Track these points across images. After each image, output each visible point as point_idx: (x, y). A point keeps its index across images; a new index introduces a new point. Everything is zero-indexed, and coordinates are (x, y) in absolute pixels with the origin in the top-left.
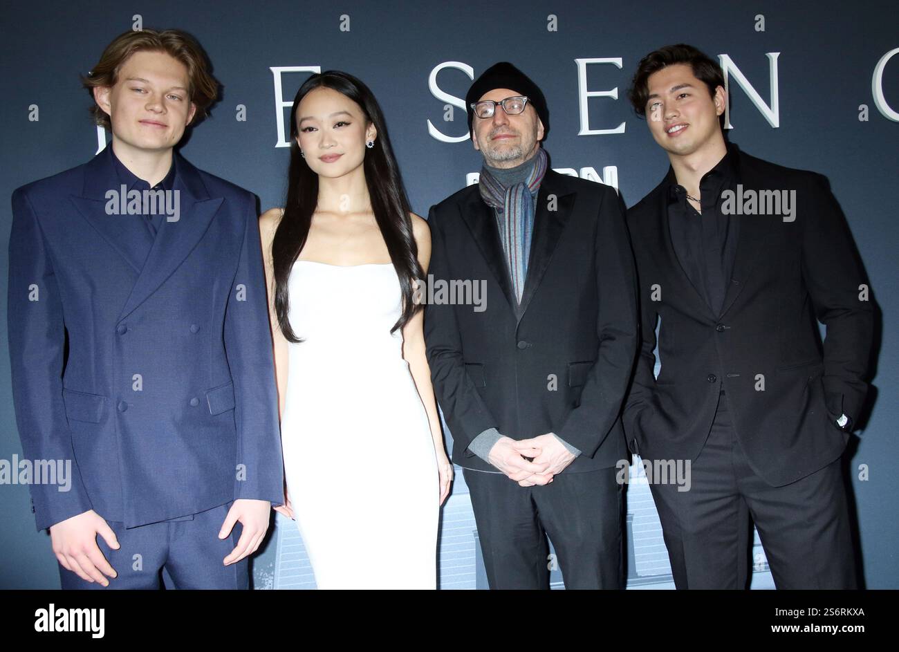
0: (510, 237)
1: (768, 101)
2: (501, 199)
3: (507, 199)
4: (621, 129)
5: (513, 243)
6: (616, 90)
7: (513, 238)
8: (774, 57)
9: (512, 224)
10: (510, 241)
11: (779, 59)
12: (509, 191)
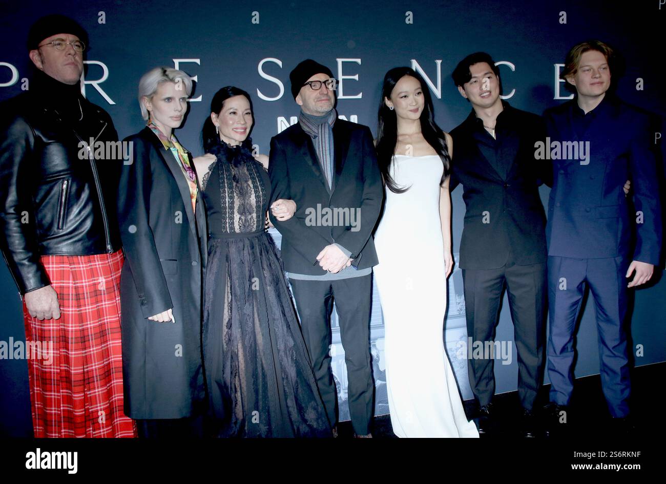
0: (322, 151)
1: (436, 85)
2: (316, 131)
3: (320, 131)
4: (360, 96)
5: (324, 153)
6: (357, 76)
7: (324, 151)
8: (439, 62)
9: (324, 144)
10: (323, 153)
11: (441, 64)
12: (320, 126)
